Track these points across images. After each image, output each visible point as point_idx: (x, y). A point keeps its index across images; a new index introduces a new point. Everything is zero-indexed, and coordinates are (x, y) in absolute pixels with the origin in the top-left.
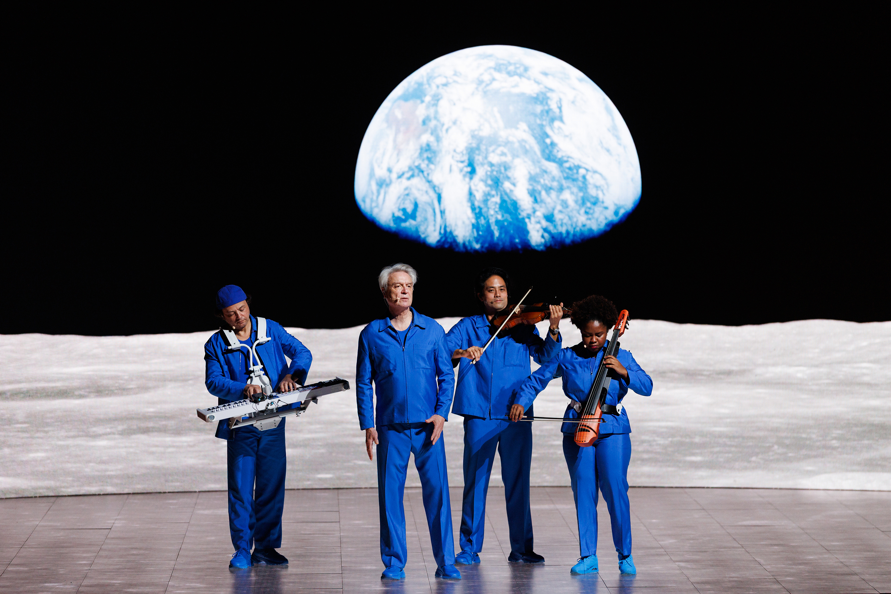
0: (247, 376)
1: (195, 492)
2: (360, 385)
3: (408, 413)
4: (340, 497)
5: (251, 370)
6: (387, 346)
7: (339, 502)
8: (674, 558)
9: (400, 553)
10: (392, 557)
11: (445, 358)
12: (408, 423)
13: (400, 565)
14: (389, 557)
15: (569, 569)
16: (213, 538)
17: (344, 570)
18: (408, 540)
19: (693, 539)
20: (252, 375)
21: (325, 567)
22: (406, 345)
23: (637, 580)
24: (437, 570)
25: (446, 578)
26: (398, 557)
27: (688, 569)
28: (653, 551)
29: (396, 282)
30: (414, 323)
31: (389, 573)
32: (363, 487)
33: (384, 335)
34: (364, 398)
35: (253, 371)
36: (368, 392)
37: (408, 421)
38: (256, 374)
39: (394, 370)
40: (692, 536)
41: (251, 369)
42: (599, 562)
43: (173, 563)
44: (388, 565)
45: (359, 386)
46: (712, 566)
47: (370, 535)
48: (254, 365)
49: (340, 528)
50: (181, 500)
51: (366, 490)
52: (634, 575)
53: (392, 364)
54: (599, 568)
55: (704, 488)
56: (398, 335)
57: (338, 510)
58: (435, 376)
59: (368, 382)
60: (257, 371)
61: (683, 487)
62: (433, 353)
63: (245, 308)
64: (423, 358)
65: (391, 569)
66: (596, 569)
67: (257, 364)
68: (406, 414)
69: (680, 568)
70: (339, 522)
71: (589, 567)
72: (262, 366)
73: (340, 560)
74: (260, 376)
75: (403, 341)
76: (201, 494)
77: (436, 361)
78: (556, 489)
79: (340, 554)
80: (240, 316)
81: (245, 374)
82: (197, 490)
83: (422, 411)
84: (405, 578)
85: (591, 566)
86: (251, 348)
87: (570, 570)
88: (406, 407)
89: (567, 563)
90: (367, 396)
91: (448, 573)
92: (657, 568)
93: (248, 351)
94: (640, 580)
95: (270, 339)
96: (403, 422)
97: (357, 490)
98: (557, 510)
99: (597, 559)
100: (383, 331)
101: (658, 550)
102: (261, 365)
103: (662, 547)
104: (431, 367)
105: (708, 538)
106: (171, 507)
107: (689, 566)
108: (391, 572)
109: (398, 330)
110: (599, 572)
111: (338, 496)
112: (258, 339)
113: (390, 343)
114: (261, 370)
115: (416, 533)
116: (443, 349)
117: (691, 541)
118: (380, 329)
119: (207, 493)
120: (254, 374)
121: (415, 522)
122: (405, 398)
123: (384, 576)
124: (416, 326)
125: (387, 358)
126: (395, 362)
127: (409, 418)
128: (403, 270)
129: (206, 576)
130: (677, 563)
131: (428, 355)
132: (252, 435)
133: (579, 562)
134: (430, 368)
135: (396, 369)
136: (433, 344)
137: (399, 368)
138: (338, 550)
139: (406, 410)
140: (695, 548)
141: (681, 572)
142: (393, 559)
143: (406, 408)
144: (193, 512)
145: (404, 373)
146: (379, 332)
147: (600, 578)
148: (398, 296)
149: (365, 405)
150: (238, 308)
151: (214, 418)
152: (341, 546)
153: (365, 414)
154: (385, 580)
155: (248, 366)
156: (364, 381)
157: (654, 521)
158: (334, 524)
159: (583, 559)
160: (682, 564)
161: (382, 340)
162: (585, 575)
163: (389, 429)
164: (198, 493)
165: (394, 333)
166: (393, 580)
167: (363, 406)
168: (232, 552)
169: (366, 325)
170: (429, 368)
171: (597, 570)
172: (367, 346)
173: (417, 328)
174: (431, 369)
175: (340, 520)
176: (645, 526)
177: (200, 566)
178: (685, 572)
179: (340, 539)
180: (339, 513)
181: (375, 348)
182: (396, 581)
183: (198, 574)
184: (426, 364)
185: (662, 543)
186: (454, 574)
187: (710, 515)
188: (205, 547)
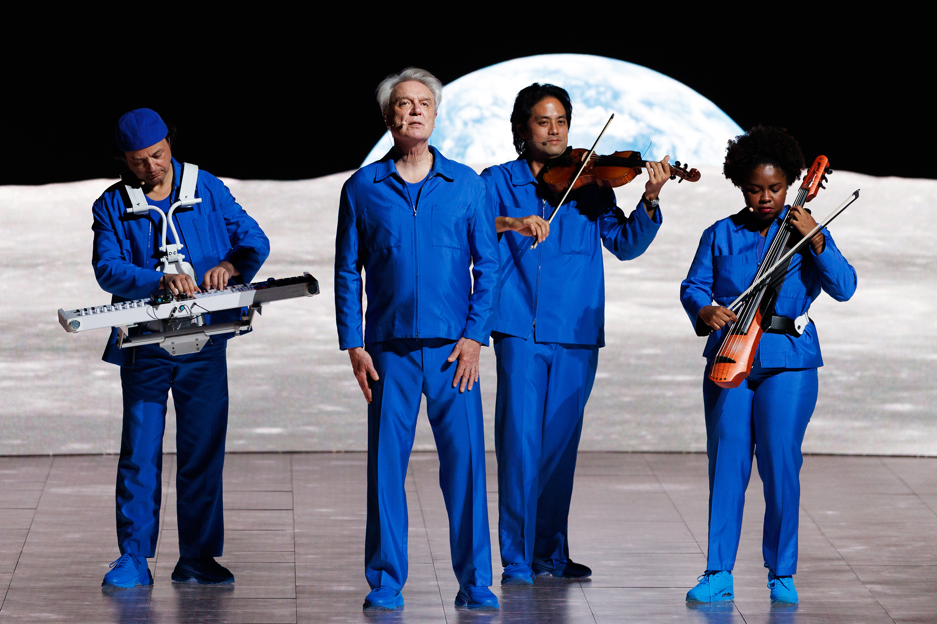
0: (156, 261)
1: (48, 456)
2: (342, 273)
3: (418, 320)
4: (295, 468)
5: (162, 252)
6: (387, 207)
7: (292, 476)
8: (863, 578)
9: (396, 564)
10: (384, 573)
11: (487, 232)
12: (416, 339)
13: (395, 586)
14: (376, 572)
15: (686, 592)
16: (77, 536)
17: (299, 592)
18: (411, 541)
19: (896, 545)
20: (163, 259)
21: (269, 587)
22: (419, 206)
23: (800, 615)
24: (458, 594)
25: (473, 608)
26: (392, 573)
27: (886, 595)
28: (827, 565)
29: (402, 96)
30: (434, 170)
31: (376, 599)
32: (334, 449)
33: (382, 188)
34: (348, 296)
35: (166, 254)
36: (353, 286)
37: (417, 335)
38: (171, 258)
39: (397, 247)
40: (894, 539)
41: (163, 248)
42: (734, 582)
43: (8, 577)
44: (375, 585)
45: (339, 275)
46: (928, 591)
47: (346, 533)
48: (168, 243)
49: (294, 519)
50: (24, 470)
51: (340, 455)
52: (794, 606)
53: (395, 237)
54: (735, 593)
55: (915, 457)
56: (406, 189)
57: (291, 490)
58: (467, 263)
59: (354, 269)
60: (173, 253)
61: (880, 455)
62: (466, 224)
63: (163, 151)
64: (448, 231)
65: (381, 591)
66: (730, 594)
67: (174, 242)
68: (415, 323)
69: (874, 594)
70: (292, 510)
71: (717, 592)
72: (182, 246)
73: (294, 574)
74: (177, 262)
75: (415, 199)
76: (57, 459)
77: (471, 236)
78: (663, 457)
79: (294, 564)
80: (153, 167)
81: (153, 257)
82: (51, 453)
83: (442, 320)
84: (403, 606)
85: (722, 590)
86: (166, 214)
87: (686, 596)
88: (415, 310)
89: (680, 584)
90: (352, 293)
91: (477, 599)
92: (834, 593)
93: (161, 220)
94: (804, 615)
95: (199, 200)
96: (409, 337)
97: (326, 455)
98: (665, 492)
99: (732, 577)
100: (382, 182)
101: (836, 563)
102: (181, 243)
103: (843, 559)
104: (460, 245)
105: (921, 544)
106: (6, 481)
107: (889, 591)
108: (383, 597)
109: (408, 182)
110: (735, 599)
111: (291, 465)
112: (179, 200)
113: (391, 202)
114: (179, 252)
115: (422, 530)
116: (484, 217)
117: (893, 549)
118: (376, 178)
119: (68, 459)
120: (167, 259)
121: (422, 511)
122: (413, 294)
123: (368, 604)
124: (439, 175)
125: (386, 226)
126: (400, 233)
127: (418, 329)
128: (415, 79)
129: (65, 600)
130: (869, 586)
131: (457, 225)
132: (159, 361)
133: (700, 581)
134: (459, 247)
135: (400, 245)
136: (466, 208)
137: (406, 245)
138: (291, 558)
139: (415, 315)
140: (898, 560)
141: (875, 600)
142: (385, 576)
143: (415, 313)
144: (43, 490)
145: (414, 253)
146: (375, 182)
147: (735, 610)
148: (405, 119)
149: (348, 307)
150: (151, 154)
151: (80, 325)
152: (295, 551)
153: (348, 323)
154: (370, 610)
155: (160, 243)
156: (347, 266)
157: (830, 513)
158: (284, 514)
159: (708, 576)
160: (877, 588)
161: (380, 196)
162: (710, 605)
163: (385, 350)
164: (51, 458)
165: (399, 186)
166: (385, 610)
167: (345, 310)
168: (108, 560)
169: (352, 173)
170: (456, 246)
171: (732, 596)
172: (355, 209)
173: (441, 179)
174: (460, 249)
175: (293, 506)
176: (814, 522)
177: (53, 584)
178: (882, 601)
179: (294, 538)
180: (293, 495)
181: (366, 210)
182: (388, 613)
183: (53, 596)
184: (451, 239)
185: (843, 551)
186: (488, 600)
187: (924, 504)
188: (63, 550)
